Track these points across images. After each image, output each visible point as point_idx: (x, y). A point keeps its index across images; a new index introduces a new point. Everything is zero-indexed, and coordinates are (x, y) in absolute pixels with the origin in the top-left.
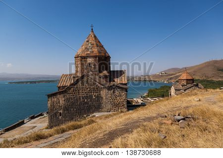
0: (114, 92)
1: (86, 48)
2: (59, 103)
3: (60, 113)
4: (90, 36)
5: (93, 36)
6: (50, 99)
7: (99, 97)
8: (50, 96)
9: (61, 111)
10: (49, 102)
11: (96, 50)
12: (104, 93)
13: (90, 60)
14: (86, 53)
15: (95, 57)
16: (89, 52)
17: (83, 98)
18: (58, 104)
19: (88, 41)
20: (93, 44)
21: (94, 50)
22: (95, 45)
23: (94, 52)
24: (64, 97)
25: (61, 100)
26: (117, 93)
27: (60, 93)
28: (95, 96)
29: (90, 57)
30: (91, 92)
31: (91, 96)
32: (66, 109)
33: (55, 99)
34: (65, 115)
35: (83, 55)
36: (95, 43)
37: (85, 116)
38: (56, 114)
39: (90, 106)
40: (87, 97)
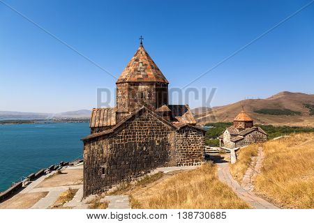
0: (187, 136)
1: (135, 70)
2: (103, 153)
3: (104, 169)
4: (140, 52)
5: (144, 53)
6: (87, 147)
7: (165, 144)
8: (87, 142)
9: (105, 166)
10: (85, 152)
11: (152, 73)
12: (172, 137)
14: (136, 77)
15: (151, 83)
16: (141, 76)
17: (140, 145)
18: (101, 155)
19: (137, 60)
20: (146, 65)
21: (148, 73)
22: (149, 66)
23: (149, 76)
24: (111, 143)
25: (106, 148)
26: (191, 137)
28: (158, 141)
29: (143, 83)
30: (153, 136)
31: (153, 142)
32: (113, 162)
33: (96, 147)
34: (111, 172)
35: (133, 80)
36: (148, 63)
37: (143, 173)
38: (96, 171)
39: (151, 157)
40: (146, 144)
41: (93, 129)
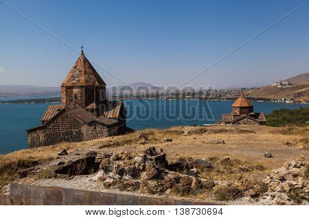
0: (95, 129)
1: (73, 76)
2: (39, 139)
4: (79, 60)
5: (82, 60)
6: (30, 135)
7: (80, 134)
8: (30, 131)
10: (29, 138)
11: (83, 79)
12: (84, 129)
13: (75, 91)
14: (71, 82)
15: (82, 87)
16: (75, 82)
17: (63, 134)
19: (75, 67)
20: (81, 71)
21: (81, 78)
22: (83, 72)
23: (81, 81)
24: (44, 132)
25: (41, 136)
26: (98, 129)
27: (40, 128)
28: (75, 132)
29: (76, 87)
30: (72, 128)
31: (72, 132)
33: (35, 135)
35: (69, 84)
36: (83, 70)
40: (67, 134)
41: (43, 122)
